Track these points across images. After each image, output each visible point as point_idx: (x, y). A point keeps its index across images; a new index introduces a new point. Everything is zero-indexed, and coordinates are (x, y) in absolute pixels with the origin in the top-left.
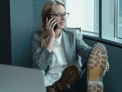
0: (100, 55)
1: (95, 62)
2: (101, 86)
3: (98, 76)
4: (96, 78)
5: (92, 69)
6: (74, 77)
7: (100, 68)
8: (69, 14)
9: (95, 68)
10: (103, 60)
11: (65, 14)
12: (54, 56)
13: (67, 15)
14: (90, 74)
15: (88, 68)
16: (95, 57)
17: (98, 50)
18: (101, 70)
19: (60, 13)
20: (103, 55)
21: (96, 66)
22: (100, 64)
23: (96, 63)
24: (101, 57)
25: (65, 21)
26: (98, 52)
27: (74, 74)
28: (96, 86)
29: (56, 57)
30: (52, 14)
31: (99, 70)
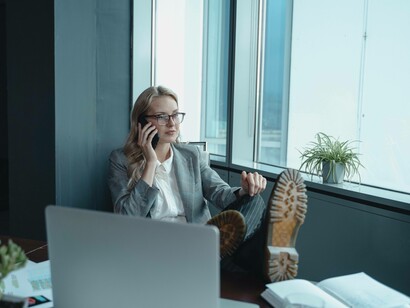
0: (294, 192)
1: (285, 207)
2: (294, 256)
3: (289, 237)
4: (285, 240)
5: (278, 222)
6: (231, 237)
7: (292, 220)
8: (184, 114)
9: (285, 220)
10: (299, 203)
11: (175, 114)
12: (159, 196)
13: (180, 116)
14: (274, 231)
15: (272, 220)
16: (285, 196)
17: (290, 183)
18: (294, 225)
19: (164, 113)
20: (299, 194)
21: (286, 215)
22: (292, 212)
23: (287, 210)
24: (295, 198)
25: (177, 128)
26: (291, 186)
27: (232, 231)
28: (286, 258)
29: (164, 198)
30: (149, 114)
31: (291, 224)
